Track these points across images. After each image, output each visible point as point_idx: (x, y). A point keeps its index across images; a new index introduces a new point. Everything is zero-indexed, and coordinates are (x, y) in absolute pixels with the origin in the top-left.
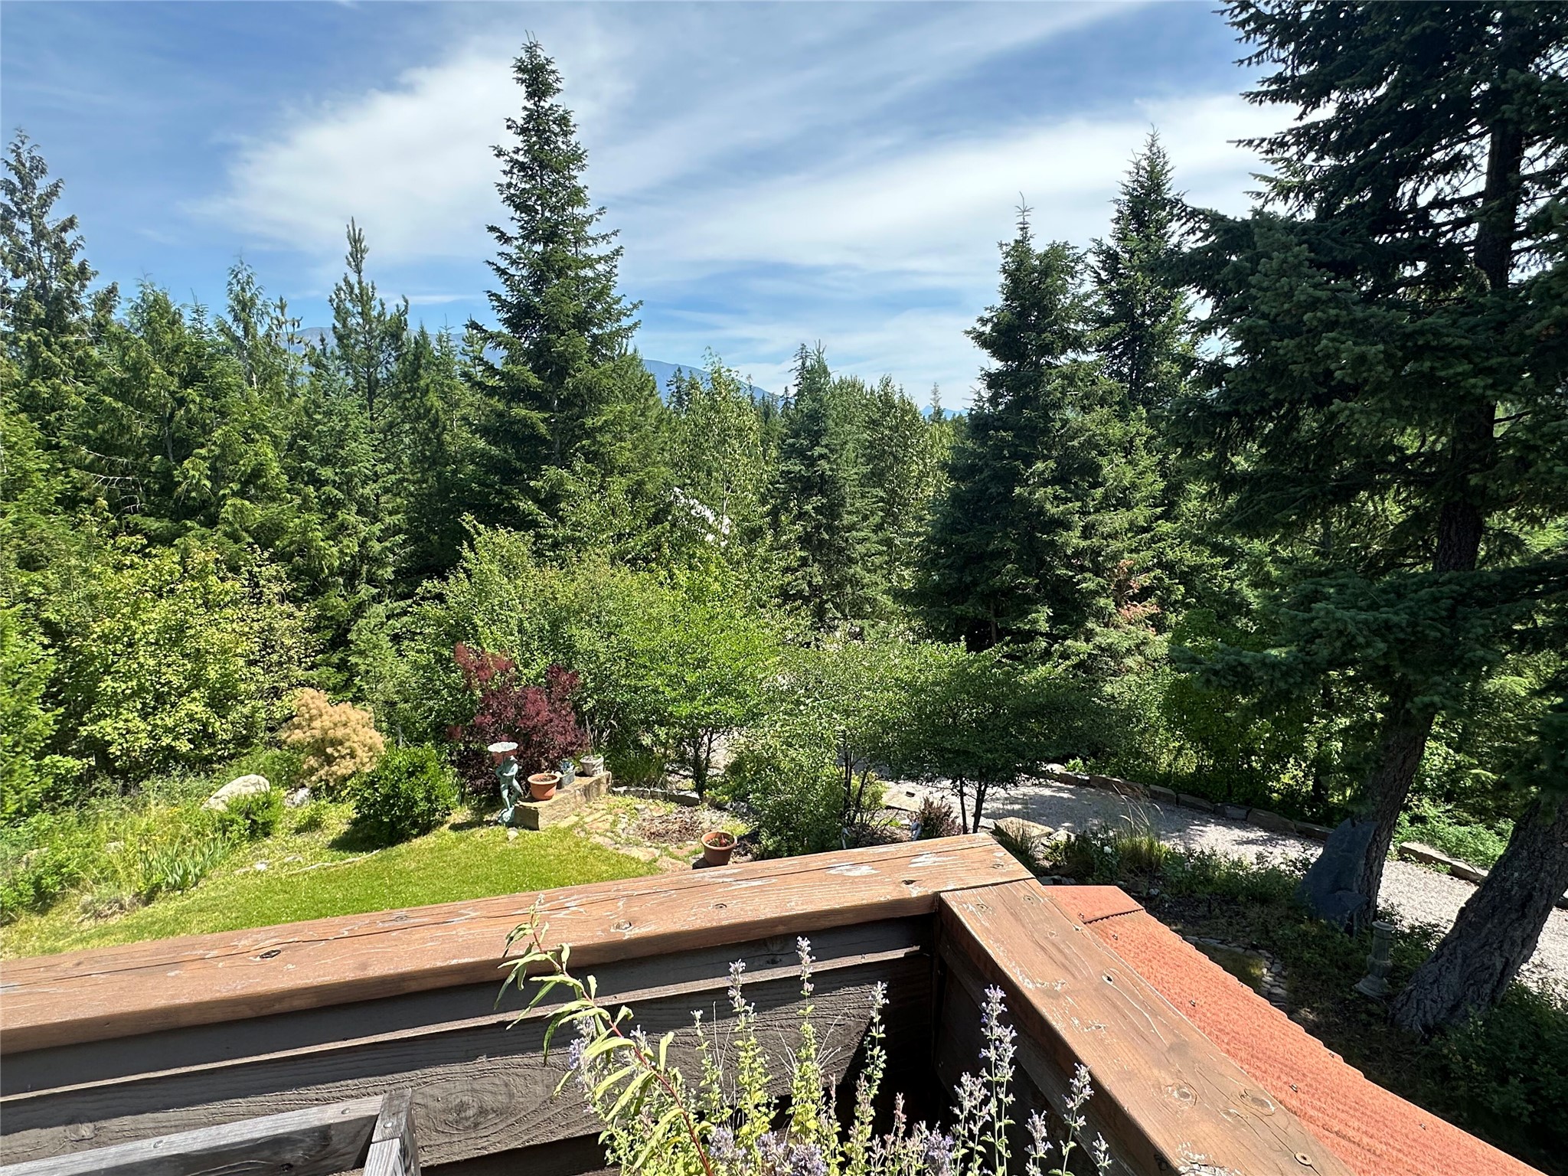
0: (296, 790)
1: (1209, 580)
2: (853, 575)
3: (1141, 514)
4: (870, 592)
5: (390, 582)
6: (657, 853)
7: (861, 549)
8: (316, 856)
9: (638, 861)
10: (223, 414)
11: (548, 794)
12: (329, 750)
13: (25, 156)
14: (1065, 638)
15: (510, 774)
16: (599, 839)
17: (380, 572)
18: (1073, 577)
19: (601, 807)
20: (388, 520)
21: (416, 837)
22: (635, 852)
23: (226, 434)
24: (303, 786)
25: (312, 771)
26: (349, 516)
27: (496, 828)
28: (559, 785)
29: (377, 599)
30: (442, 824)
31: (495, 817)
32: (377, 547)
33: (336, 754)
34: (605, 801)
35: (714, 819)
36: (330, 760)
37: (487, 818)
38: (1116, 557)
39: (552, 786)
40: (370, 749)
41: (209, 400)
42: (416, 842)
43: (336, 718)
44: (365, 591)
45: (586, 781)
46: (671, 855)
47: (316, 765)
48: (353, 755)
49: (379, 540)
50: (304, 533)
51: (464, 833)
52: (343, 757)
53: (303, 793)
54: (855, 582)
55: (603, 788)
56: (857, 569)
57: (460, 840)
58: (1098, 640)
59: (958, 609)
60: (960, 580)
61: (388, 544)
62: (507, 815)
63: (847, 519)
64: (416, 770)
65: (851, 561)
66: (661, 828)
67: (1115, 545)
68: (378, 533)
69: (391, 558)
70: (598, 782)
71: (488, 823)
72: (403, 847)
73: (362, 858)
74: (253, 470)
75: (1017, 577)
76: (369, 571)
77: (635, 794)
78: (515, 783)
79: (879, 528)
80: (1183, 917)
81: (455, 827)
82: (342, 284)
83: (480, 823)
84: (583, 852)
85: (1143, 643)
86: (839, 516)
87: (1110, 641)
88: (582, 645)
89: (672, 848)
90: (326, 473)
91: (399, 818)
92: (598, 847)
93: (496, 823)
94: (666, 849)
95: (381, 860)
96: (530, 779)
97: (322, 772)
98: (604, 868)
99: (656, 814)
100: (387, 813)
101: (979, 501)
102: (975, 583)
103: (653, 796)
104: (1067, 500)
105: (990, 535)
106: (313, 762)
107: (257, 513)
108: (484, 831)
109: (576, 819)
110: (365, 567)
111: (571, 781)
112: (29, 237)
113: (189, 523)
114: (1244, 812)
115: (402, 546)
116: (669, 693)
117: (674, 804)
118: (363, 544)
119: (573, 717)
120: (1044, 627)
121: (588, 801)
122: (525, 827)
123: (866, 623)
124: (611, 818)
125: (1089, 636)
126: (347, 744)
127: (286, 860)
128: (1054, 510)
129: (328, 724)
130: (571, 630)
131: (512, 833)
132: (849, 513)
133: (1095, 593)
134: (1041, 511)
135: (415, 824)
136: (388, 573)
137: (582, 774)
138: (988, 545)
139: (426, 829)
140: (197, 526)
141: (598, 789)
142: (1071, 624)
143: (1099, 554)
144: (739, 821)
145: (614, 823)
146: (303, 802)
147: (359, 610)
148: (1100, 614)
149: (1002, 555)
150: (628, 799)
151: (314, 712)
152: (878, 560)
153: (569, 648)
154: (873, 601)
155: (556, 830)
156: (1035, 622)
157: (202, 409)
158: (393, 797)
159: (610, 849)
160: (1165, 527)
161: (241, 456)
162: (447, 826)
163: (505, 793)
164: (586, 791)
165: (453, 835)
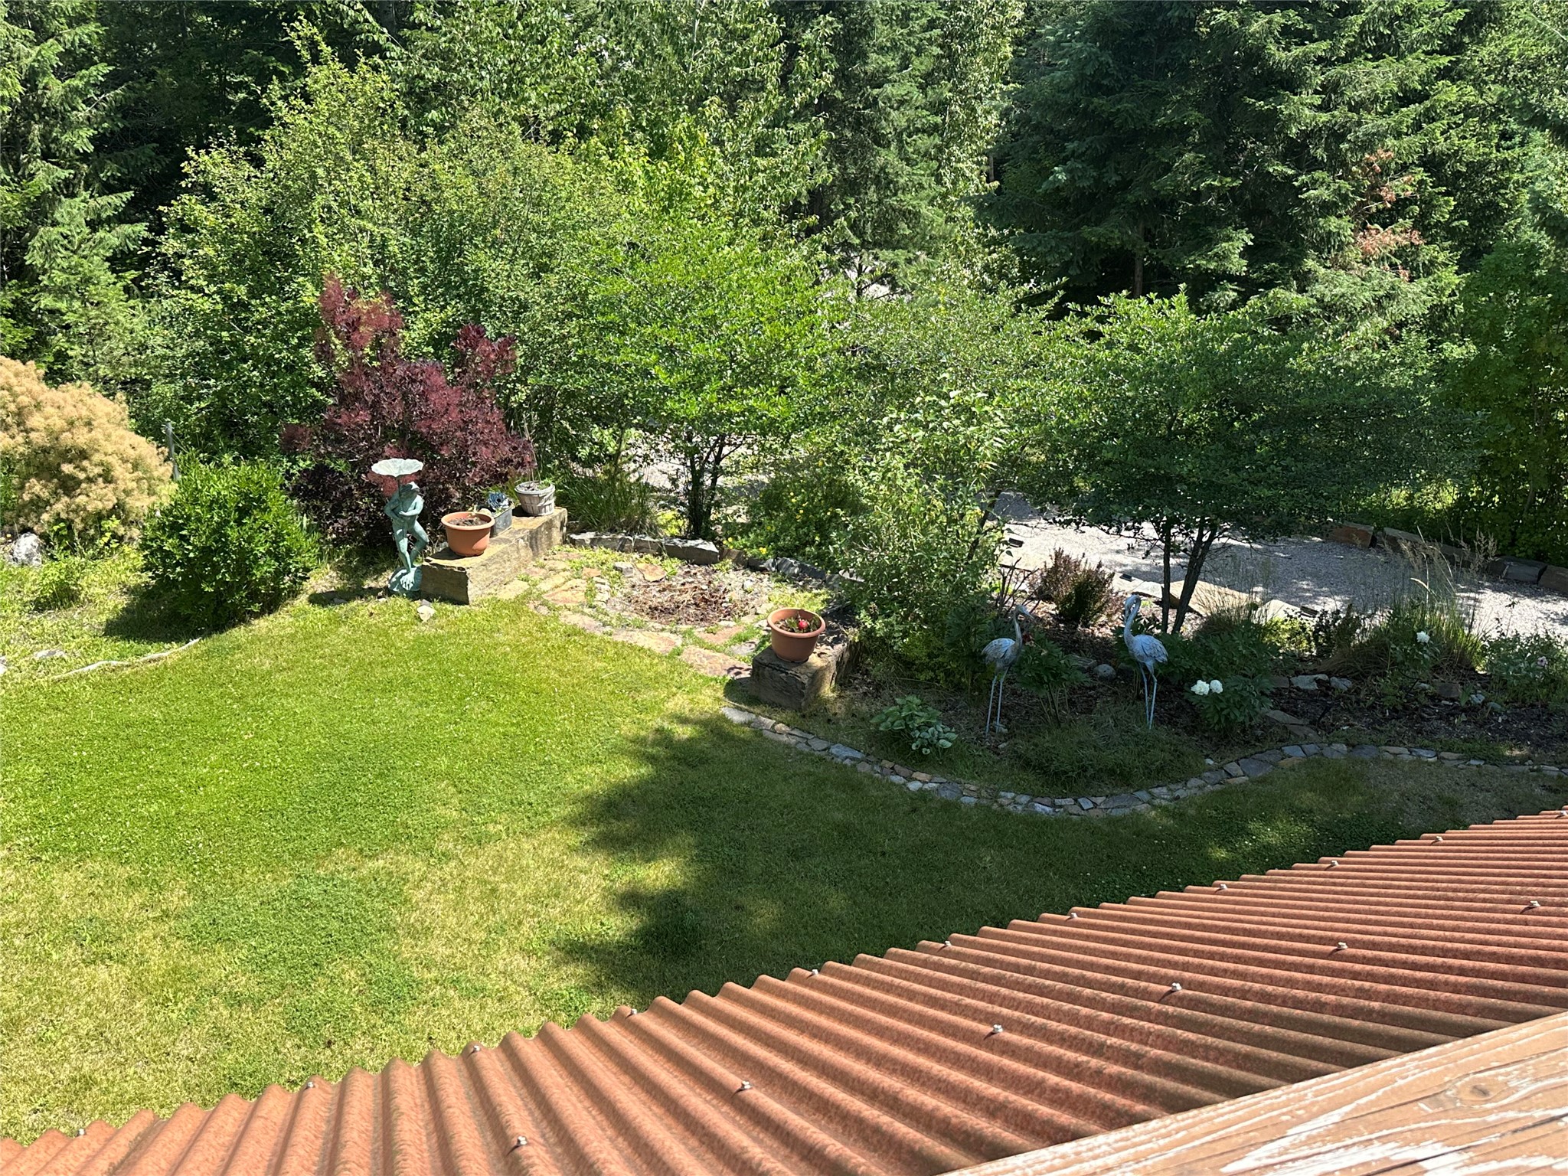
0: (14, 538)
1: (1495, 189)
2: (882, 169)
3: (1417, 67)
4: (909, 200)
5: (84, 157)
6: (678, 641)
7: (899, 118)
8: (91, 650)
9: (651, 654)
11: (479, 545)
12: (67, 468)
14: (1269, 285)
15: (411, 512)
16: (575, 619)
17: (66, 138)
18: (1295, 177)
19: (560, 565)
20: (68, 35)
21: (257, 616)
22: (641, 639)
24: (26, 530)
25: (39, 505)
27: (391, 600)
28: (492, 531)
29: (68, 189)
30: (294, 593)
31: (383, 582)
32: (55, 88)
33: (82, 476)
34: (562, 557)
35: (748, 585)
36: (69, 485)
37: (369, 583)
38: (1368, 144)
39: (483, 532)
40: (135, 467)
42: (261, 625)
43: (70, 411)
44: (44, 175)
45: (529, 523)
46: (699, 643)
47: (45, 494)
48: (107, 477)
49: (59, 73)
51: (341, 609)
52: (90, 480)
53: (28, 543)
54: (885, 182)
55: (557, 536)
56: (887, 157)
57: (338, 621)
58: (1319, 288)
59: (1091, 233)
60: (1097, 181)
62: (409, 579)
63: (875, 61)
64: (249, 505)
65: (880, 140)
66: (663, 599)
67: (1372, 122)
68: (55, 61)
69: (83, 112)
70: (549, 525)
71: (373, 592)
72: (238, 633)
73: (172, 653)
75: (1200, 176)
76: (44, 137)
77: (609, 545)
78: (418, 527)
79: (928, 81)
80: (1528, 737)
81: (318, 599)
83: (360, 593)
84: (557, 640)
85: (1388, 296)
86: (863, 56)
87: (1337, 291)
88: (498, 288)
89: (699, 631)
91: (231, 588)
92: (573, 632)
93: (389, 592)
94: (689, 633)
95: (208, 652)
96: (445, 520)
97: (59, 507)
98: (598, 665)
99: (651, 578)
100: (210, 579)
101: (1142, 33)
102: (1124, 185)
103: (639, 548)
104: (1303, 37)
105: (1159, 98)
106: (37, 488)
108: (373, 605)
109: (525, 585)
110: (37, 128)
111: (507, 524)
114: (1536, 571)
115: (103, 87)
116: (662, 376)
117: (676, 562)
118: (30, 80)
119: (497, 415)
120: (1238, 265)
121: (536, 555)
122: (444, 600)
123: (901, 255)
124: (583, 585)
125: (1304, 282)
126: (96, 458)
127: (38, 656)
128: (1281, 56)
129: (58, 423)
130: (478, 258)
131: (426, 609)
132: (881, 50)
133: (1327, 208)
134: (1256, 55)
135: (254, 596)
136: (81, 140)
137: (520, 512)
138: (1153, 117)
139: (272, 603)
141: (549, 537)
142: (1282, 261)
143: (1342, 138)
144: (790, 590)
145: (590, 593)
146: (29, 556)
147: (40, 210)
148: (1326, 244)
149: (1177, 134)
150: (600, 553)
151: (24, 400)
152: (924, 142)
153: (475, 294)
154: (912, 216)
155: (497, 604)
156: (1223, 257)
158: (216, 552)
159: (598, 634)
160: (1449, 93)
162: (303, 598)
163: (403, 544)
164: (533, 539)
165: (321, 613)
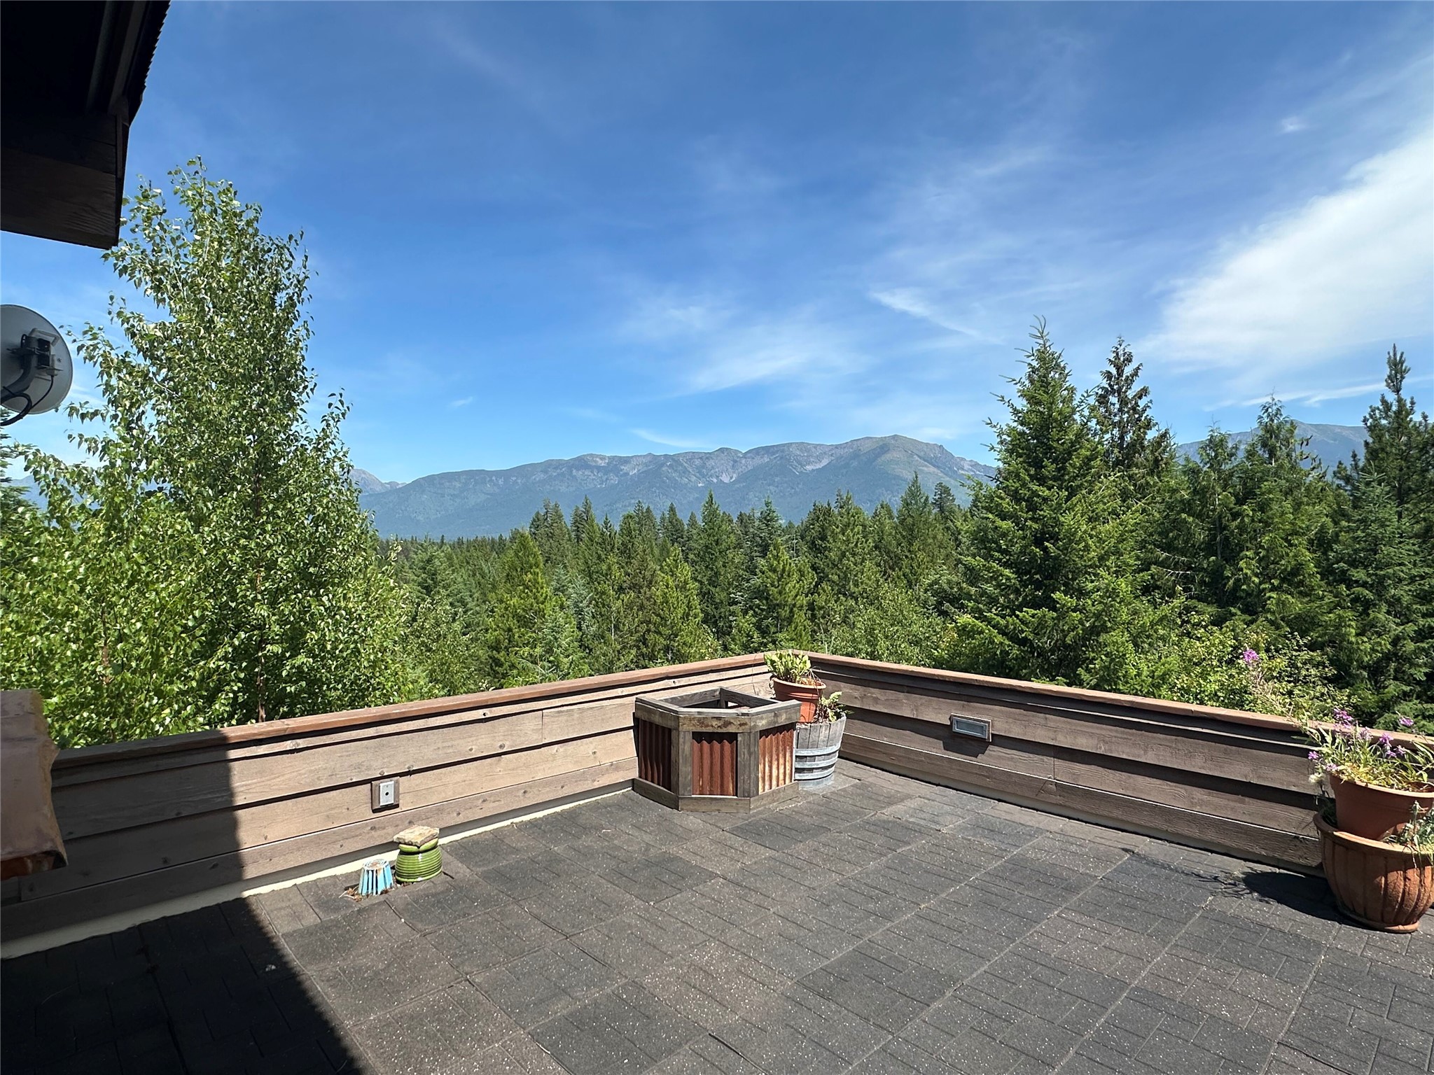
10: (1267, 524)
13: (1121, 353)
23: (1272, 541)
26: (1381, 615)
41: (1259, 514)
50: (1338, 627)
61: (1425, 645)
74: (1292, 569)
82: (1379, 405)
90: (1359, 574)
107: (1296, 605)
112: (1117, 406)
113: (1233, 610)
140: (1239, 613)
157: (1253, 521)
161: (1282, 557)
